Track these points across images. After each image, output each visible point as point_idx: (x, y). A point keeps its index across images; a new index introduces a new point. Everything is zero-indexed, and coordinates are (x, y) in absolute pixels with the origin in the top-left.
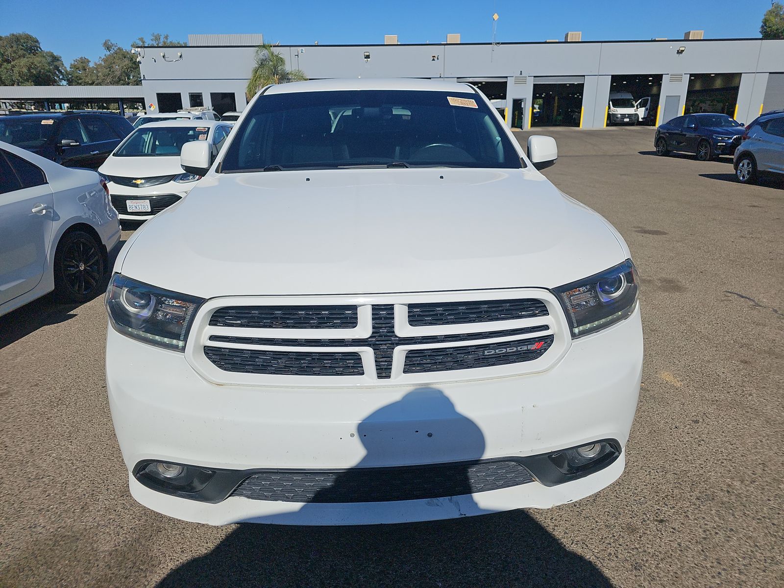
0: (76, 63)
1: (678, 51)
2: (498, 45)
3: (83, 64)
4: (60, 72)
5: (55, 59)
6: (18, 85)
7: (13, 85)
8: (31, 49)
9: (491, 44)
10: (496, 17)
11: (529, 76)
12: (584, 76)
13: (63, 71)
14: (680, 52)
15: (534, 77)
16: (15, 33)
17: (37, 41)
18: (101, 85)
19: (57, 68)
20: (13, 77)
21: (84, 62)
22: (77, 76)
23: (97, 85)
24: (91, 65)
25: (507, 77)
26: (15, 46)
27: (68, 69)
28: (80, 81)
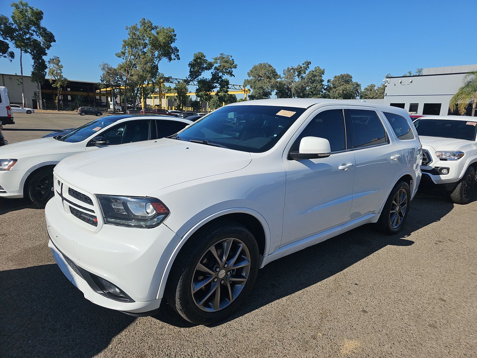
0: (368, 87)
3: (371, 88)
4: (358, 92)
5: (358, 85)
6: (336, 99)
7: (334, 99)
8: (347, 81)
13: (359, 92)
16: (342, 74)
17: (351, 77)
18: (377, 99)
19: (357, 90)
20: (335, 95)
21: (373, 86)
22: (366, 94)
23: (375, 98)
24: (376, 88)
26: (340, 80)
27: (363, 90)
28: (366, 97)
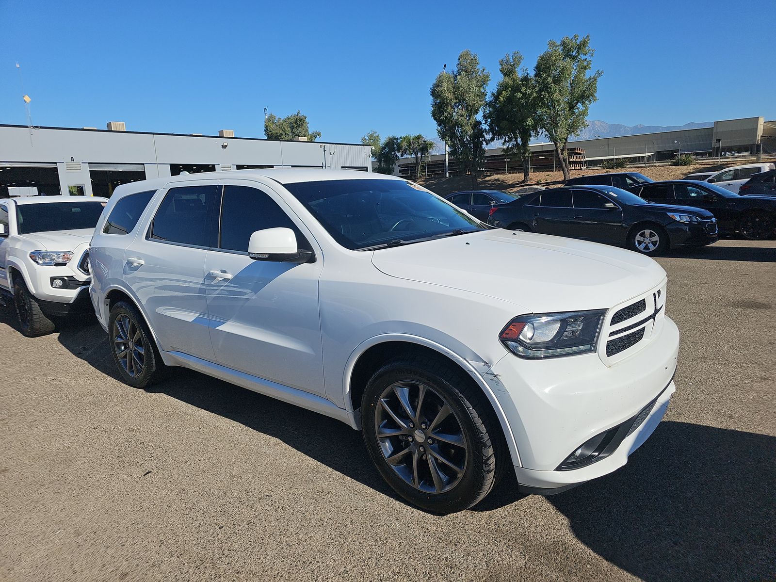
1: (222, 146)
2: (37, 129)
9: (27, 127)
10: (27, 99)
11: (82, 163)
12: (143, 164)
14: (224, 147)
15: (89, 163)
25: (56, 163)
